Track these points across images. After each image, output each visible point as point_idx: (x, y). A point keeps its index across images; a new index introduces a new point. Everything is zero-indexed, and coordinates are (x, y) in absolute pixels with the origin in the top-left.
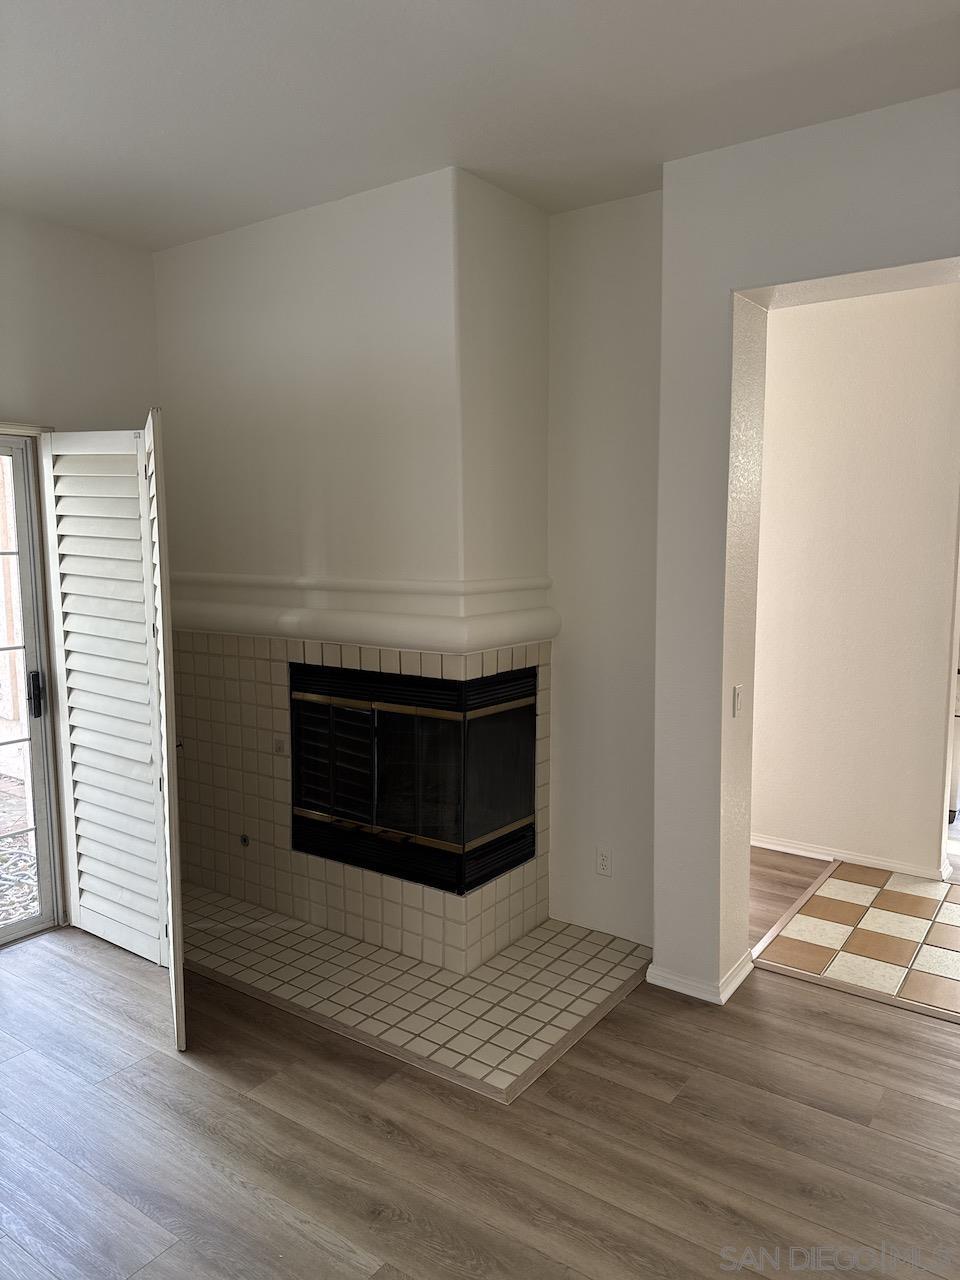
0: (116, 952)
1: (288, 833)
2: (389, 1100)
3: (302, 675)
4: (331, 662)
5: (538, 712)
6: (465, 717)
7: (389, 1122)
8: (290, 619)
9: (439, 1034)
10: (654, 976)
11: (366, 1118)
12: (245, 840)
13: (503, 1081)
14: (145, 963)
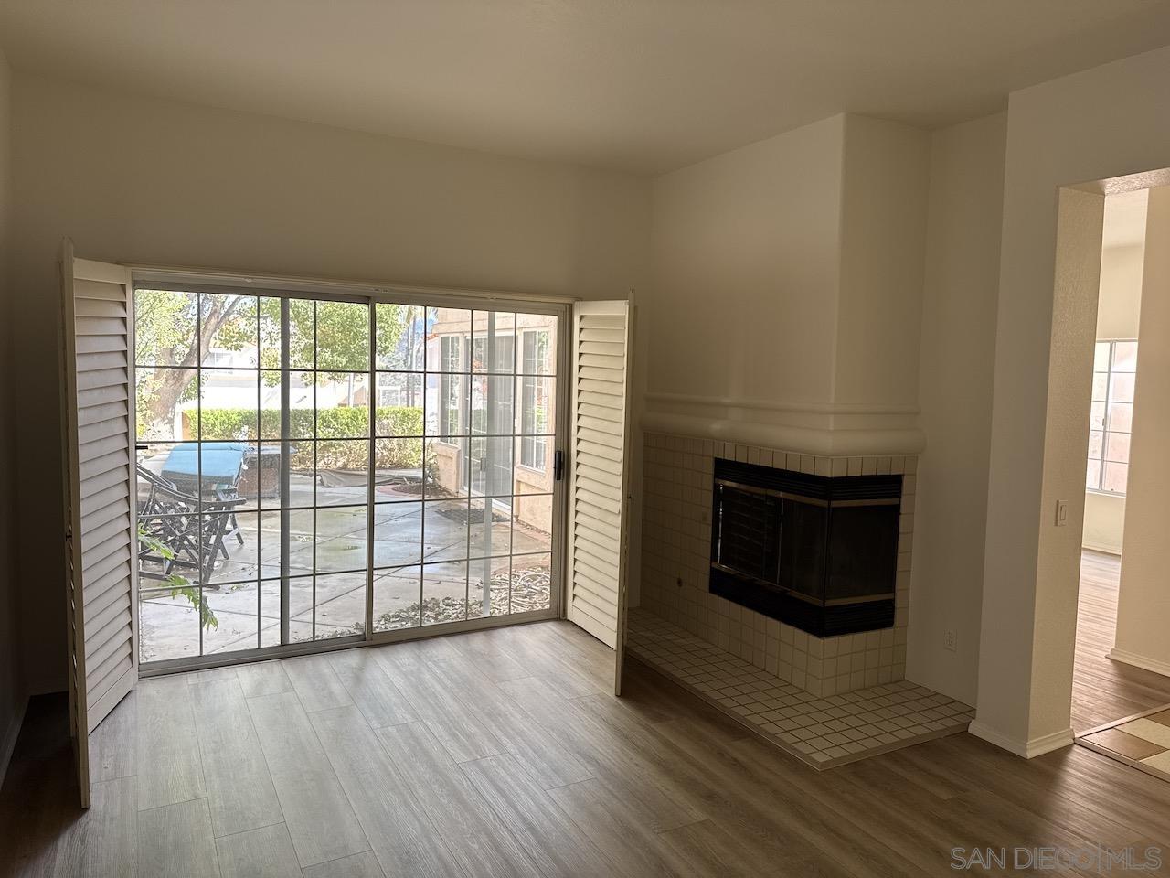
0: (589, 638)
1: (707, 579)
2: (739, 750)
3: (723, 468)
4: (741, 459)
5: (902, 511)
6: (829, 504)
7: (735, 760)
8: (716, 427)
9: (788, 725)
10: (975, 729)
11: (721, 754)
12: (680, 582)
13: (821, 758)
14: (606, 647)
